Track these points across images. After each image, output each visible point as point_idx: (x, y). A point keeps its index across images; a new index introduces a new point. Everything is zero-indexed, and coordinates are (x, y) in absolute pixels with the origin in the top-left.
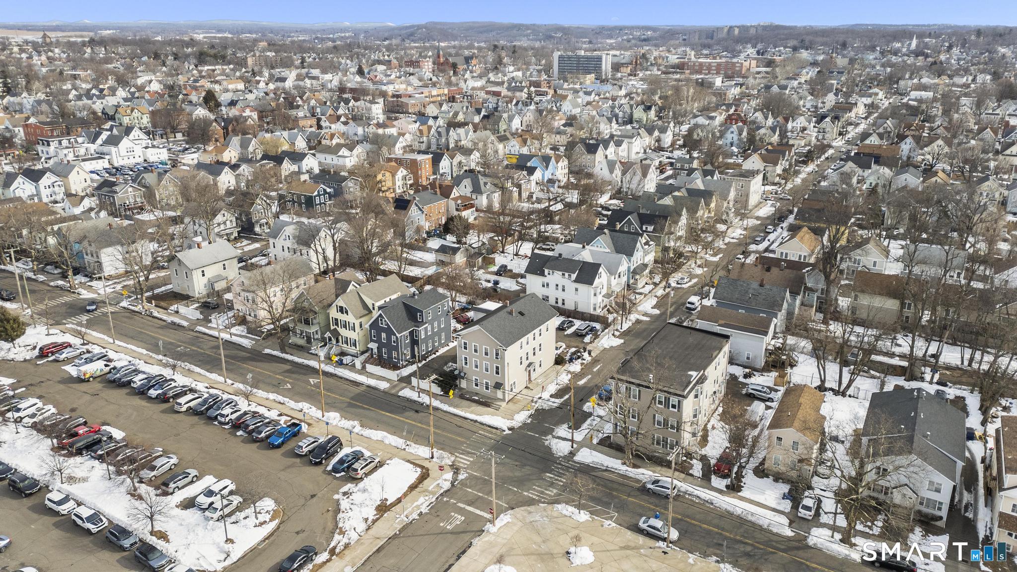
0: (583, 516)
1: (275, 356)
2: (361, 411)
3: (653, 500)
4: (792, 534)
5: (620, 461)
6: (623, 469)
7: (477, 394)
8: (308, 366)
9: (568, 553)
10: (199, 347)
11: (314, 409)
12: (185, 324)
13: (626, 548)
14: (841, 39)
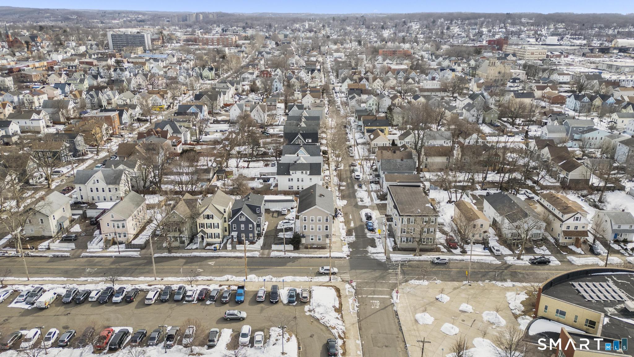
0: (426, 283)
1: (165, 257)
2: (262, 270)
3: (442, 267)
4: (500, 263)
5: (412, 255)
6: (417, 258)
7: (313, 244)
8: (195, 257)
9: (437, 299)
10: (101, 266)
11: (234, 277)
12: (67, 254)
13: (455, 289)
14: (268, 22)
